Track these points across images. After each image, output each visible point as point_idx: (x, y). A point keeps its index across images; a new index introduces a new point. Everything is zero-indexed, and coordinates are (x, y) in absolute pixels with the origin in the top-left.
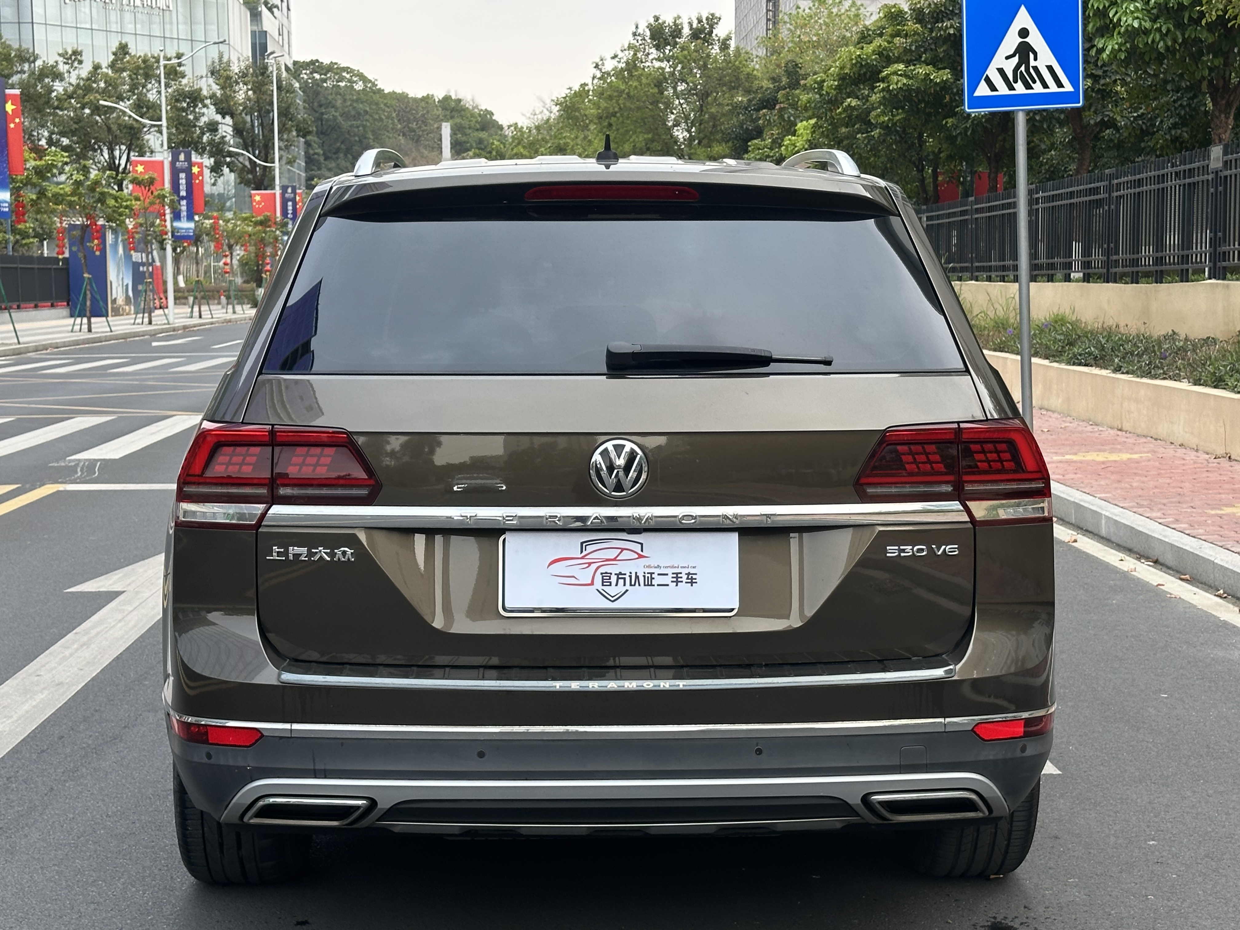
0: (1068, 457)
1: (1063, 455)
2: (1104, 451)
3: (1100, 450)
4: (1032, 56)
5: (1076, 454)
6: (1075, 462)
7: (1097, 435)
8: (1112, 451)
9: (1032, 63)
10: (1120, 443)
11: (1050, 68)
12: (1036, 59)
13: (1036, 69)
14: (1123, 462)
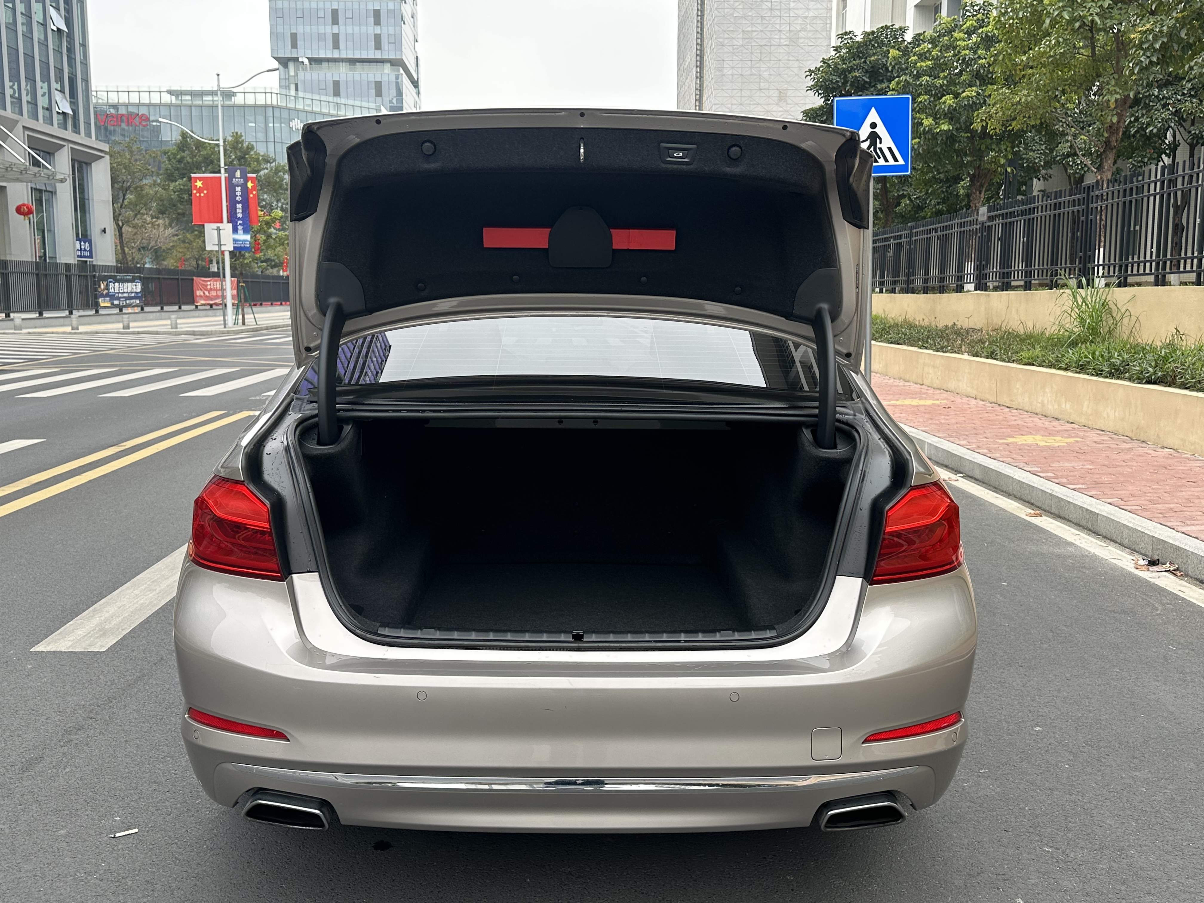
0: (893, 402)
1: (890, 400)
2: (915, 398)
3: (912, 398)
4: (878, 141)
5: (897, 400)
6: (899, 405)
7: (907, 388)
8: (921, 398)
9: (878, 145)
10: (924, 394)
11: (890, 149)
12: (881, 143)
13: (880, 149)
14: (929, 406)
